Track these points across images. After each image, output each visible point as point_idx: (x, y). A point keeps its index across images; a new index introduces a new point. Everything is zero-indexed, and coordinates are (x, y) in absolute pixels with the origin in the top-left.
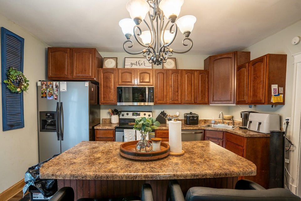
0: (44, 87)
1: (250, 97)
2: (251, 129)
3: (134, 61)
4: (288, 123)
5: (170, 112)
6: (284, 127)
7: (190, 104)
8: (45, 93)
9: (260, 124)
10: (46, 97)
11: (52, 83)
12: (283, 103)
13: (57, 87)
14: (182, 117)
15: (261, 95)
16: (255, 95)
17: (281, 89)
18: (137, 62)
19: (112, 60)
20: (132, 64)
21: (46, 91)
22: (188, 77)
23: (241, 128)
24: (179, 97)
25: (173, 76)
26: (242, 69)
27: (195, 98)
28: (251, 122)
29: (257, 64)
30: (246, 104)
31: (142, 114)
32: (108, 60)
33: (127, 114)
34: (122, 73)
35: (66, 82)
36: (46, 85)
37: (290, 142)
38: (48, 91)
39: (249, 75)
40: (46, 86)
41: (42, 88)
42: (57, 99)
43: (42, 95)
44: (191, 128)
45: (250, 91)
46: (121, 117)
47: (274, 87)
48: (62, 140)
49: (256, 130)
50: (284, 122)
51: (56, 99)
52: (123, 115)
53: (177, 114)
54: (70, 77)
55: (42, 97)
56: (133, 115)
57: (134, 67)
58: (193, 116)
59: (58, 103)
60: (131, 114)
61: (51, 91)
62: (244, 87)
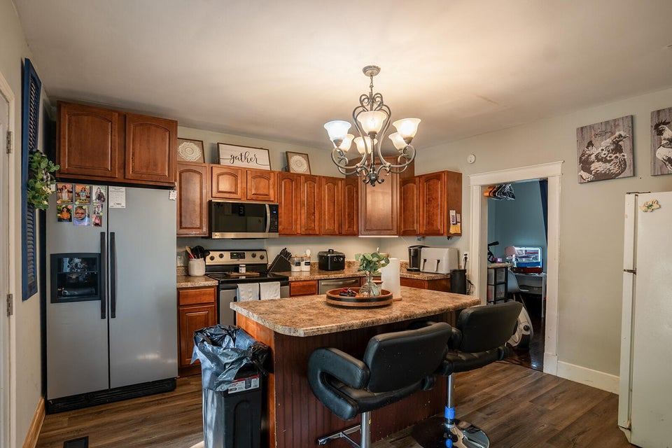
0: (65, 196)
1: (423, 225)
2: (425, 271)
3: (237, 151)
4: (466, 258)
5: (296, 250)
6: (462, 264)
7: (332, 235)
8: (68, 211)
9: (439, 261)
10: (70, 220)
11: (88, 187)
12: (460, 235)
13: (100, 197)
14: (315, 260)
15: (439, 225)
16: (430, 222)
17: (458, 216)
18: (243, 154)
19: (192, 145)
20: (233, 158)
21: (70, 207)
22: (329, 190)
23: (408, 270)
24: (317, 223)
25: (307, 187)
26: (408, 185)
27: (340, 226)
28: (425, 260)
29: (431, 182)
30: (417, 235)
31: (248, 255)
32: (185, 144)
33: (221, 256)
34: (218, 175)
35: (123, 189)
36: (71, 192)
37: (470, 282)
38: (75, 206)
39: (421, 193)
40: (70, 194)
41: (58, 198)
42: (100, 226)
43: (59, 215)
44: (333, 276)
45: (423, 219)
46: (209, 262)
47: (452, 213)
48: (113, 316)
49: (434, 271)
50: (462, 258)
51: (97, 225)
52: (212, 258)
53: (308, 253)
54: (118, 176)
55: (60, 220)
56: (232, 257)
57: (238, 164)
58: (336, 256)
59: (102, 234)
60: (227, 255)
61: (84, 207)
62: (413, 210)
